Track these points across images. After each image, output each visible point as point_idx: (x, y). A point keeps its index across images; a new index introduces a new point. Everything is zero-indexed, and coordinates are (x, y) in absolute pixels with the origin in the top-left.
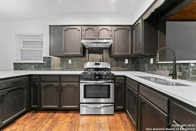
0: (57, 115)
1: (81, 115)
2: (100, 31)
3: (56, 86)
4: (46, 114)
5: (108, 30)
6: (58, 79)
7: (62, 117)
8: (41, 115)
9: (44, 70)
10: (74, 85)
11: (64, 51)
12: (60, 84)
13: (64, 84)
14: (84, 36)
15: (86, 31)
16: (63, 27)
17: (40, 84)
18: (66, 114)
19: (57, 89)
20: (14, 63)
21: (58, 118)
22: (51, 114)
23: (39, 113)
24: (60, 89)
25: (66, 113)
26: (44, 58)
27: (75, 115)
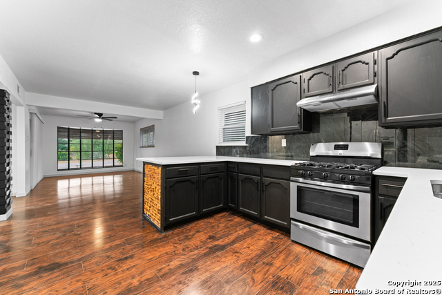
0: (256, 226)
1: (293, 241)
2: (343, 71)
3: (256, 181)
4: (243, 220)
5: (367, 62)
6: (258, 170)
7: (262, 231)
8: (237, 219)
9: (247, 157)
10: (283, 184)
11: (270, 125)
12: (261, 179)
13: (267, 180)
14: (306, 90)
15: (309, 80)
16: (270, 85)
17: (238, 176)
18: (269, 231)
19: (258, 187)
20: (217, 147)
21: (256, 231)
22: (249, 223)
23: (236, 217)
24: (261, 187)
25: (269, 229)
26: (248, 138)
27: (282, 237)
